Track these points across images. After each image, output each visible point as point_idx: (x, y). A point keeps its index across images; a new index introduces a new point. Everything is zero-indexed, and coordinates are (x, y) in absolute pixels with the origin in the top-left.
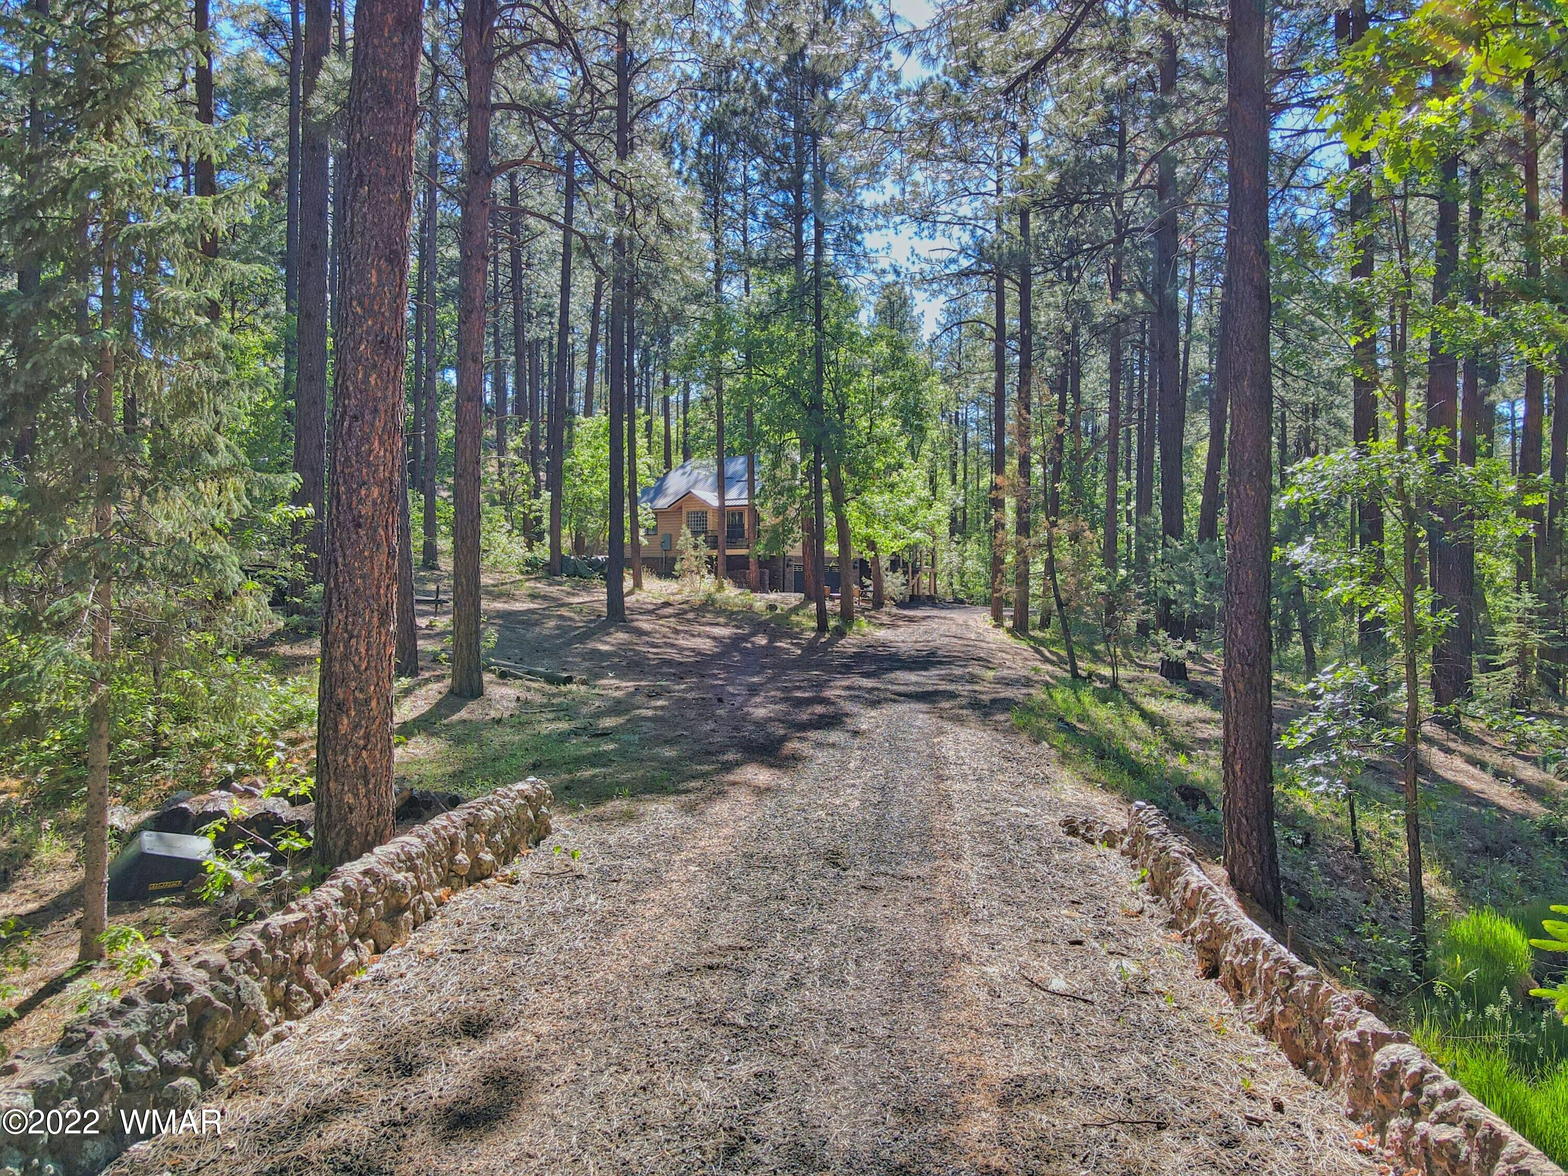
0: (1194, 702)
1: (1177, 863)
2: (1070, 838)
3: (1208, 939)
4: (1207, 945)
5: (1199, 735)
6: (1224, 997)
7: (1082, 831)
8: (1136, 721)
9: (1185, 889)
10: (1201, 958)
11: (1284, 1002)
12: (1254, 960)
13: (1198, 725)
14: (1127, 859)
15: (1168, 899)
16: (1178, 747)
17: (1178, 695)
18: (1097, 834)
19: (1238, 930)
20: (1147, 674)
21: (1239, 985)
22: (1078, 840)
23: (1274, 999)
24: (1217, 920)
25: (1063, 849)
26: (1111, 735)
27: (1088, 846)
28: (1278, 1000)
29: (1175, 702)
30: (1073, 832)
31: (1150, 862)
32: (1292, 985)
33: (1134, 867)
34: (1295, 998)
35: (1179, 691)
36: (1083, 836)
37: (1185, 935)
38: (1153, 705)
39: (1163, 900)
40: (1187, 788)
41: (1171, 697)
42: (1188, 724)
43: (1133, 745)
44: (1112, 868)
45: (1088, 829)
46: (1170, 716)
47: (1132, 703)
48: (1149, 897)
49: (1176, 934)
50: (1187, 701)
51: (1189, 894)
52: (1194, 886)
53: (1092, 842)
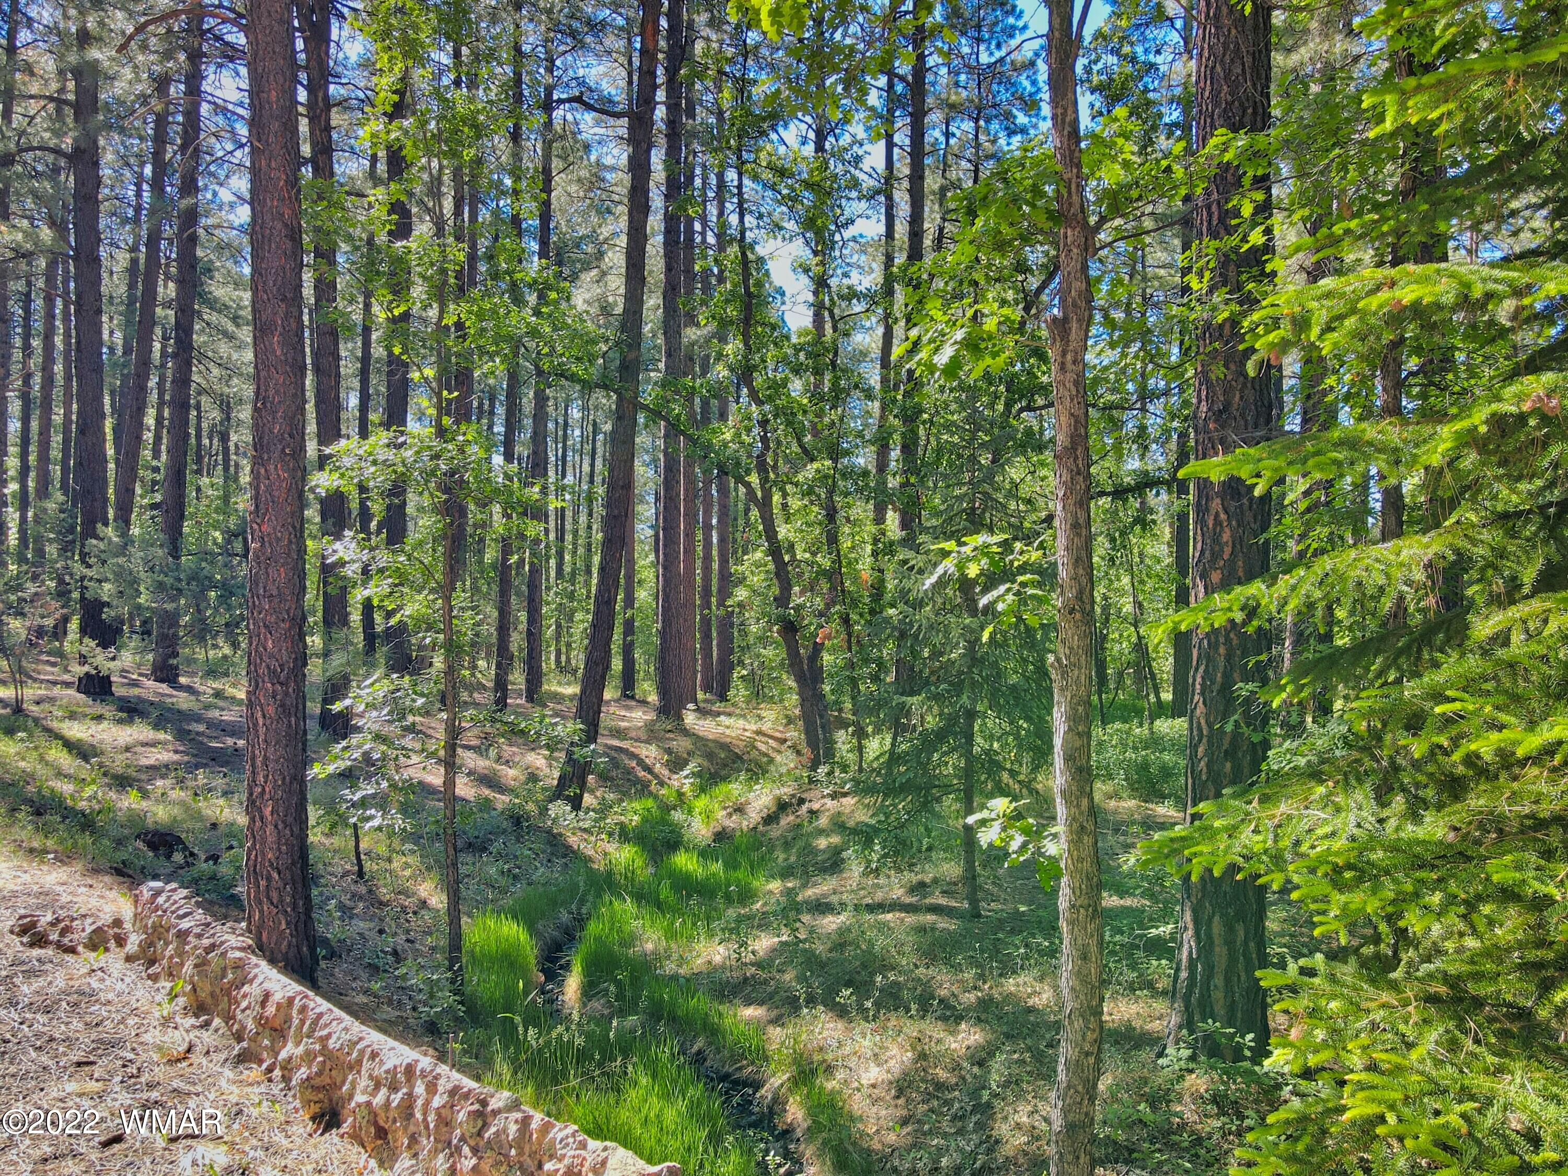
0: (130, 721)
1: (239, 966)
2: (36, 952)
3: (319, 1074)
4: (317, 1082)
5: (144, 762)
6: (359, 1157)
7: (54, 937)
8: (59, 756)
9: (263, 1004)
10: (307, 1103)
11: (475, 1151)
12: (410, 1094)
13: (139, 749)
14: (138, 966)
15: (229, 1018)
16: (122, 782)
17: (108, 714)
18: (79, 936)
19: (374, 1055)
20: (57, 691)
21: (382, 1133)
22: (49, 952)
23: (458, 1149)
24: (332, 1044)
25: (31, 974)
26: (29, 777)
27: (69, 958)
28: (466, 1150)
29: (105, 725)
30: (40, 941)
31: (188, 968)
32: (485, 1126)
33: (154, 978)
34: (498, 1146)
35: (107, 710)
36: (59, 946)
37: (270, 1070)
38: (76, 731)
39: (217, 1022)
40: (156, 833)
41: (99, 718)
42: (127, 749)
43: (66, 788)
44: (119, 986)
45: (63, 932)
46: (101, 742)
47: (48, 730)
48: (192, 1021)
49: (254, 1072)
50: (120, 722)
51: (271, 1010)
52: (278, 997)
53: (72, 950)
